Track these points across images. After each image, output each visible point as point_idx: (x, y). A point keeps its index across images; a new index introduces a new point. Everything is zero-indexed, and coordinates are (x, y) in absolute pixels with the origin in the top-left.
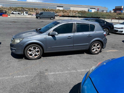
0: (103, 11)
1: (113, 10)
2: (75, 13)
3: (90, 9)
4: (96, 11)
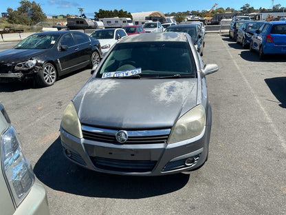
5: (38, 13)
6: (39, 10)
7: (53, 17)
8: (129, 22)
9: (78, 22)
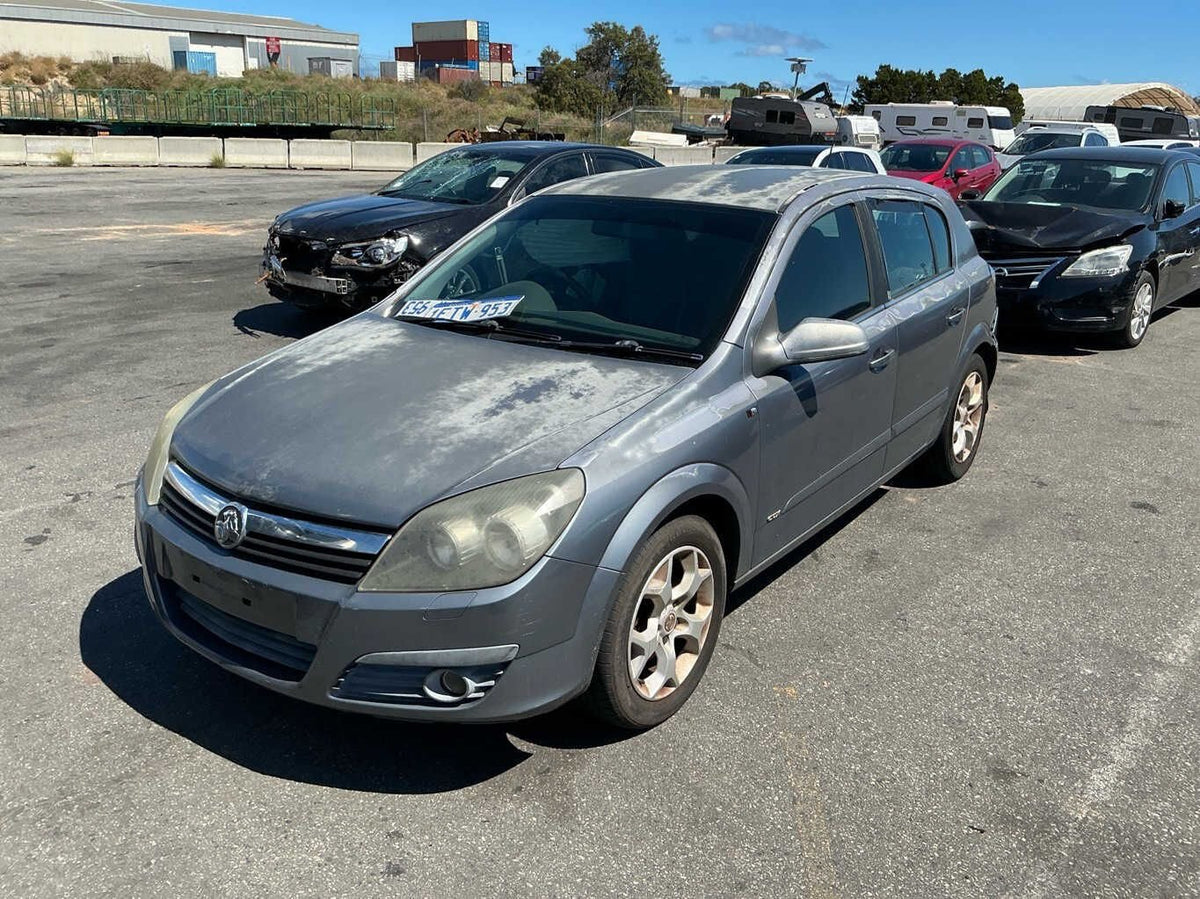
0: (321, 64)
1: (402, 54)
2: (38, 81)
3: (194, 48)
4: (253, 64)
5: (646, 72)
6: (652, 61)
7: (704, 90)
8: (997, 123)
9: (771, 116)
